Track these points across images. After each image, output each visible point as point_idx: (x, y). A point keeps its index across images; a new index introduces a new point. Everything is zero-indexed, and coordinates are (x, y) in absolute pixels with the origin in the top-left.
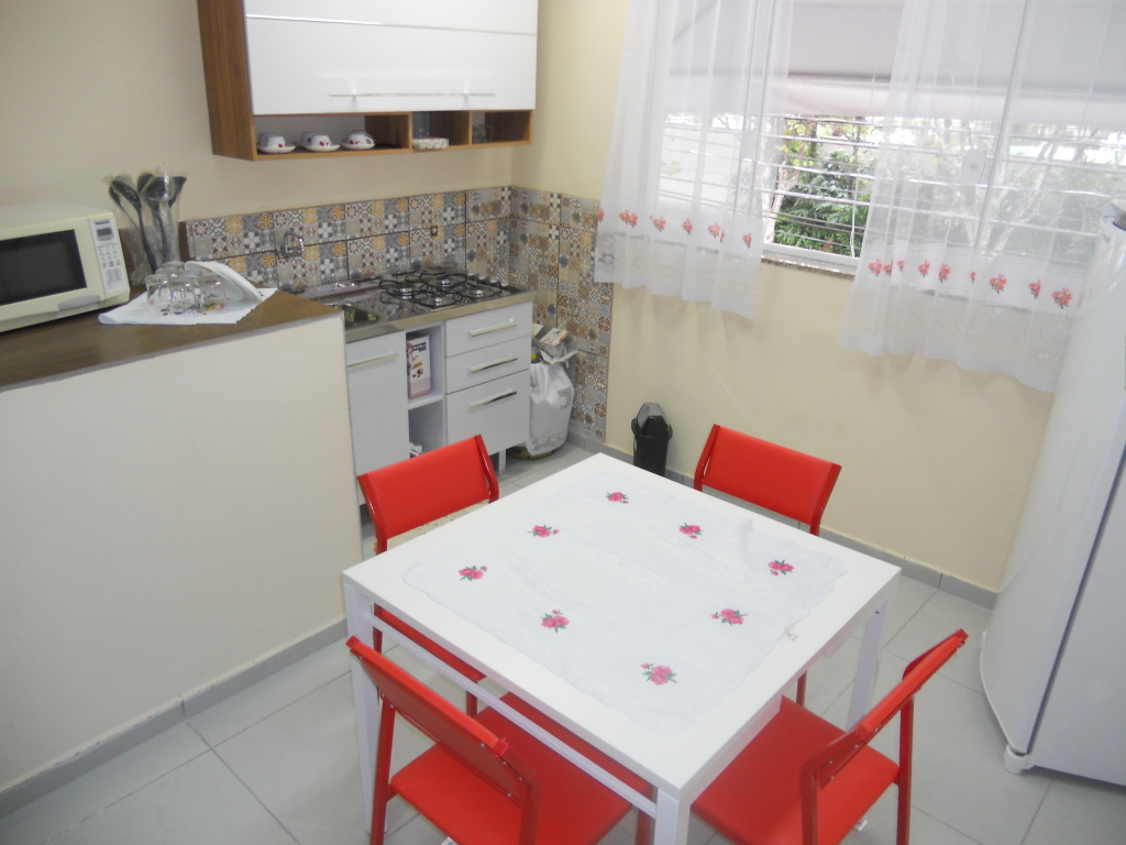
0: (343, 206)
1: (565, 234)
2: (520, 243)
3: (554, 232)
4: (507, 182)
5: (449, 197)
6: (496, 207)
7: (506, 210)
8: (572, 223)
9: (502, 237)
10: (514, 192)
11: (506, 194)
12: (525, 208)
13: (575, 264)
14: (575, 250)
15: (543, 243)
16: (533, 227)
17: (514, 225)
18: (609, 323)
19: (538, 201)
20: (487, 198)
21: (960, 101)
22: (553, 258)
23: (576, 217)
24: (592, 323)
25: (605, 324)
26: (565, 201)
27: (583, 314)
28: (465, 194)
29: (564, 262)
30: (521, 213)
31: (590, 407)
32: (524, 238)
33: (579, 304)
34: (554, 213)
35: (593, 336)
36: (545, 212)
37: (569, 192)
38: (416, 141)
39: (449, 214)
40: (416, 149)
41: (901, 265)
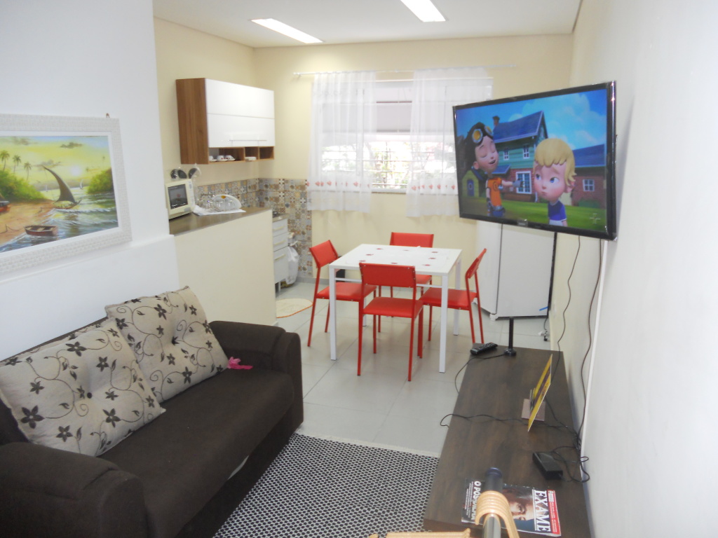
0: (214, 185)
1: (287, 194)
2: (265, 201)
3: (282, 194)
4: (257, 176)
5: (242, 182)
6: (255, 186)
7: (258, 188)
8: (290, 189)
9: (257, 199)
10: (261, 180)
11: (257, 181)
12: (266, 186)
13: (293, 206)
14: (292, 200)
15: (277, 199)
16: (271, 194)
17: (261, 194)
18: (311, 226)
19: (273, 183)
20: (253, 183)
21: (433, 137)
22: (282, 205)
23: (292, 187)
24: (303, 228)
25: (309, 227)
26: (286, 181)
27: (298, 226)
28: (246, 181)
29: (287, 206)
30: (265, 189)
31: (305, 263)
32: (267, 199)
33: (296, 222)
34: (281, 187)
35: (303, 233)
36: (276, 187)
37: (287, 177)
38: (246, 158)
39: (242, 189)
40: (247, 161)
41: (423, 187)
